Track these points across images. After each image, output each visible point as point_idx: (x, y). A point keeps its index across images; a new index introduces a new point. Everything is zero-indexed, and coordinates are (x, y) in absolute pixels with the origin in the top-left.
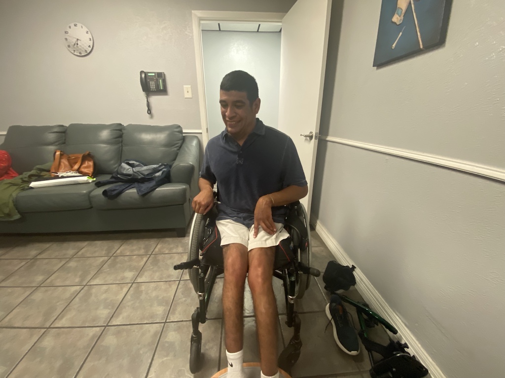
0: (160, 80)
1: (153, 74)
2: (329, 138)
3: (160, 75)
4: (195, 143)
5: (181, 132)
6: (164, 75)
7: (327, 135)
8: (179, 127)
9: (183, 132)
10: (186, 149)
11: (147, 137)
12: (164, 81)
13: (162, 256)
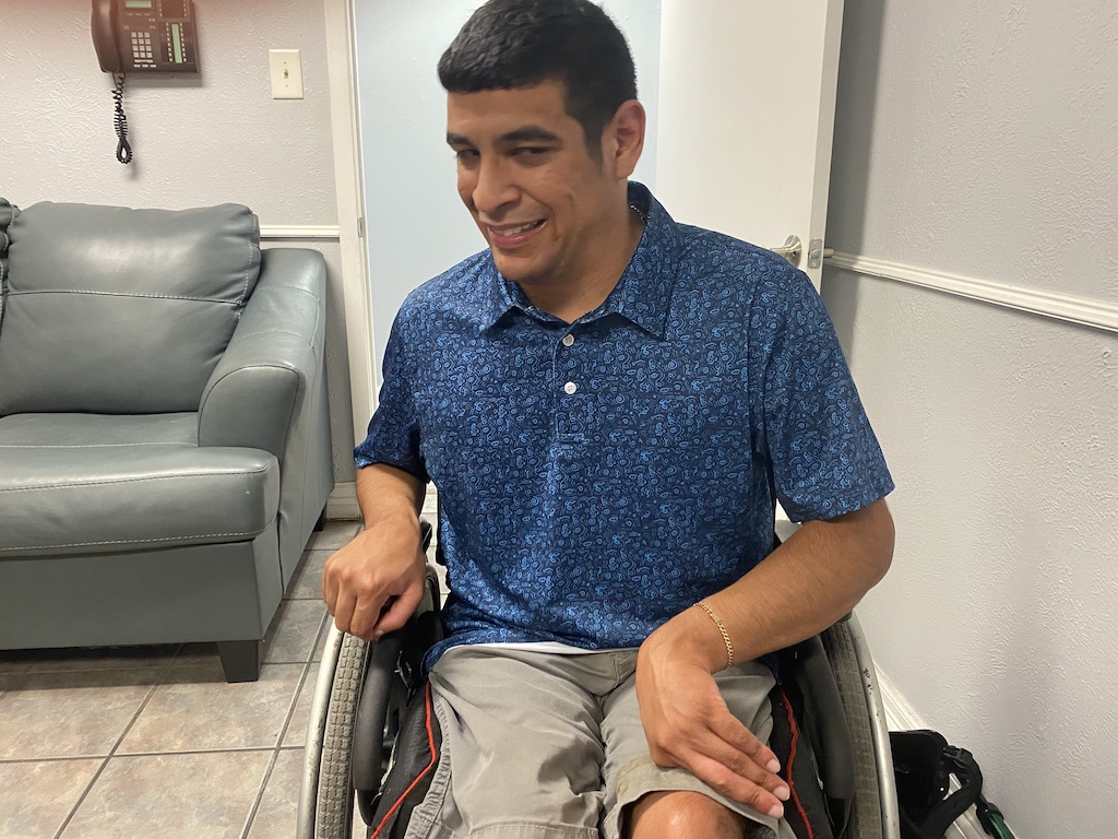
0: (175, 28)
1: (147, 4)
3: (175, 8)
4: (308, 278)
5: (253, 236)
6: (191, 6)
7: (856, 249)
8: (248, 213)
9: (263, 232)
10: (272, 304)
11: (108, 255)
12: (190, 31)
13: (159, 764)
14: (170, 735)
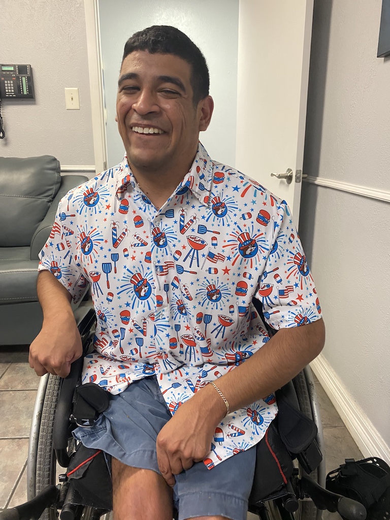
0: (24, 79)
1: (12, 69)
2: (319, 181)
3: (23, 70)
5: (58, 170)
6: (31, 69)
7: (316, 175)
8: (55, 159)
9: (62, 168)
12: (30, 80)
13: (11, 394)
14: (16, 383)
